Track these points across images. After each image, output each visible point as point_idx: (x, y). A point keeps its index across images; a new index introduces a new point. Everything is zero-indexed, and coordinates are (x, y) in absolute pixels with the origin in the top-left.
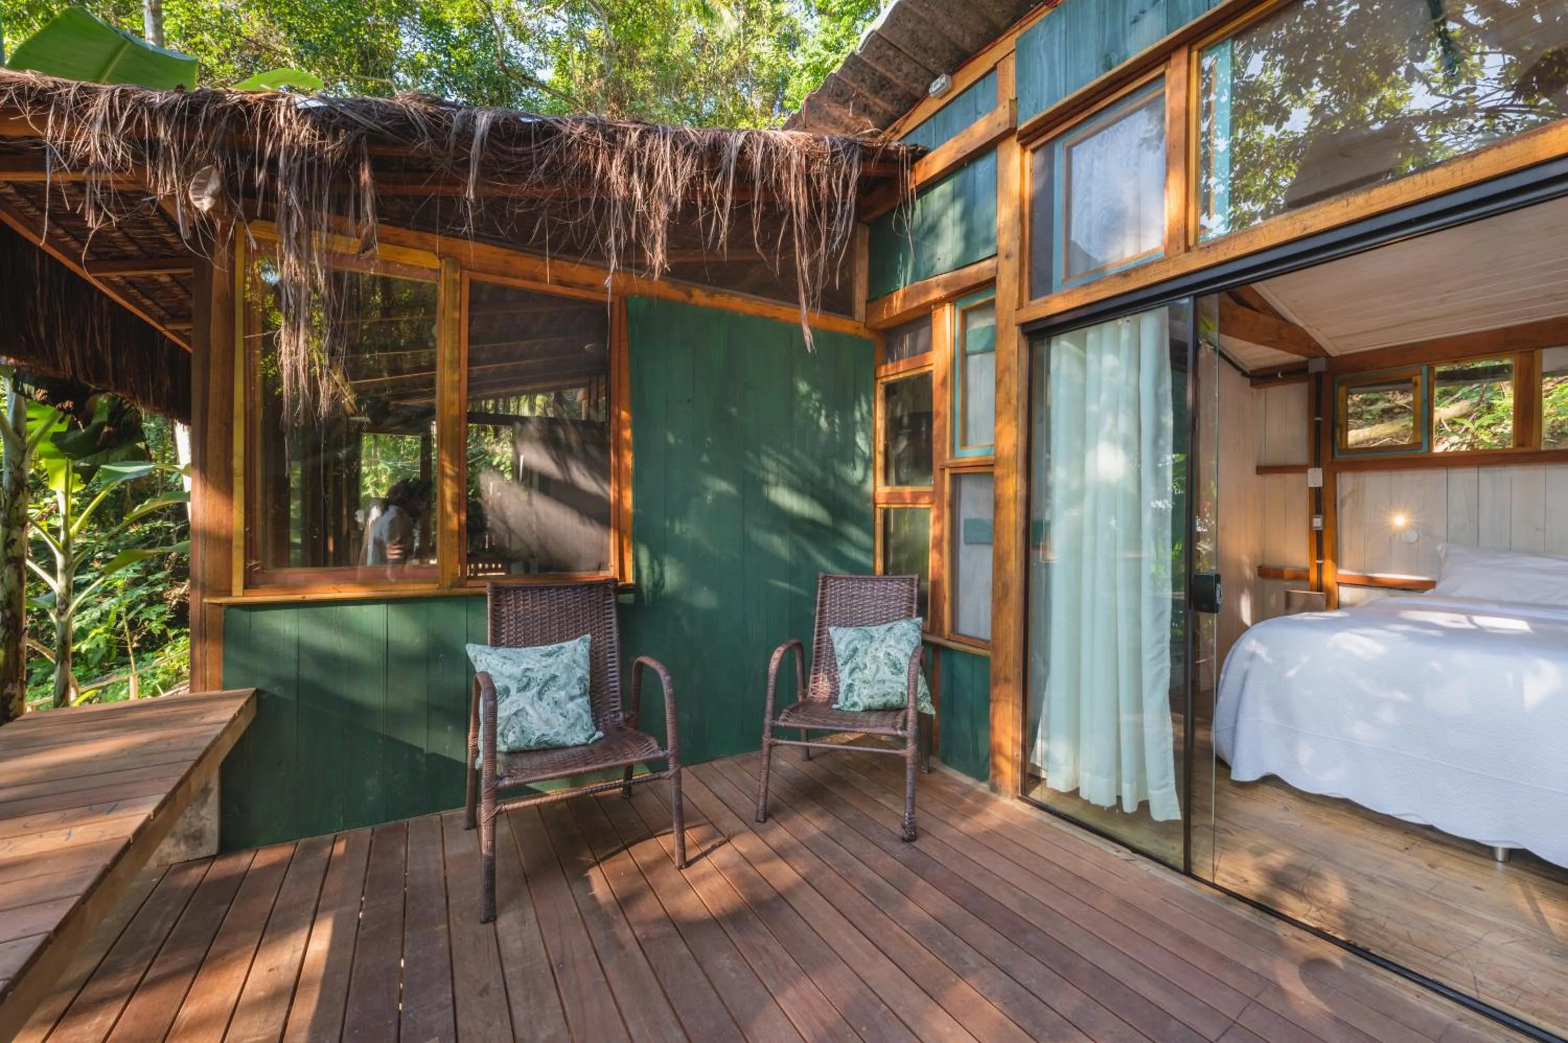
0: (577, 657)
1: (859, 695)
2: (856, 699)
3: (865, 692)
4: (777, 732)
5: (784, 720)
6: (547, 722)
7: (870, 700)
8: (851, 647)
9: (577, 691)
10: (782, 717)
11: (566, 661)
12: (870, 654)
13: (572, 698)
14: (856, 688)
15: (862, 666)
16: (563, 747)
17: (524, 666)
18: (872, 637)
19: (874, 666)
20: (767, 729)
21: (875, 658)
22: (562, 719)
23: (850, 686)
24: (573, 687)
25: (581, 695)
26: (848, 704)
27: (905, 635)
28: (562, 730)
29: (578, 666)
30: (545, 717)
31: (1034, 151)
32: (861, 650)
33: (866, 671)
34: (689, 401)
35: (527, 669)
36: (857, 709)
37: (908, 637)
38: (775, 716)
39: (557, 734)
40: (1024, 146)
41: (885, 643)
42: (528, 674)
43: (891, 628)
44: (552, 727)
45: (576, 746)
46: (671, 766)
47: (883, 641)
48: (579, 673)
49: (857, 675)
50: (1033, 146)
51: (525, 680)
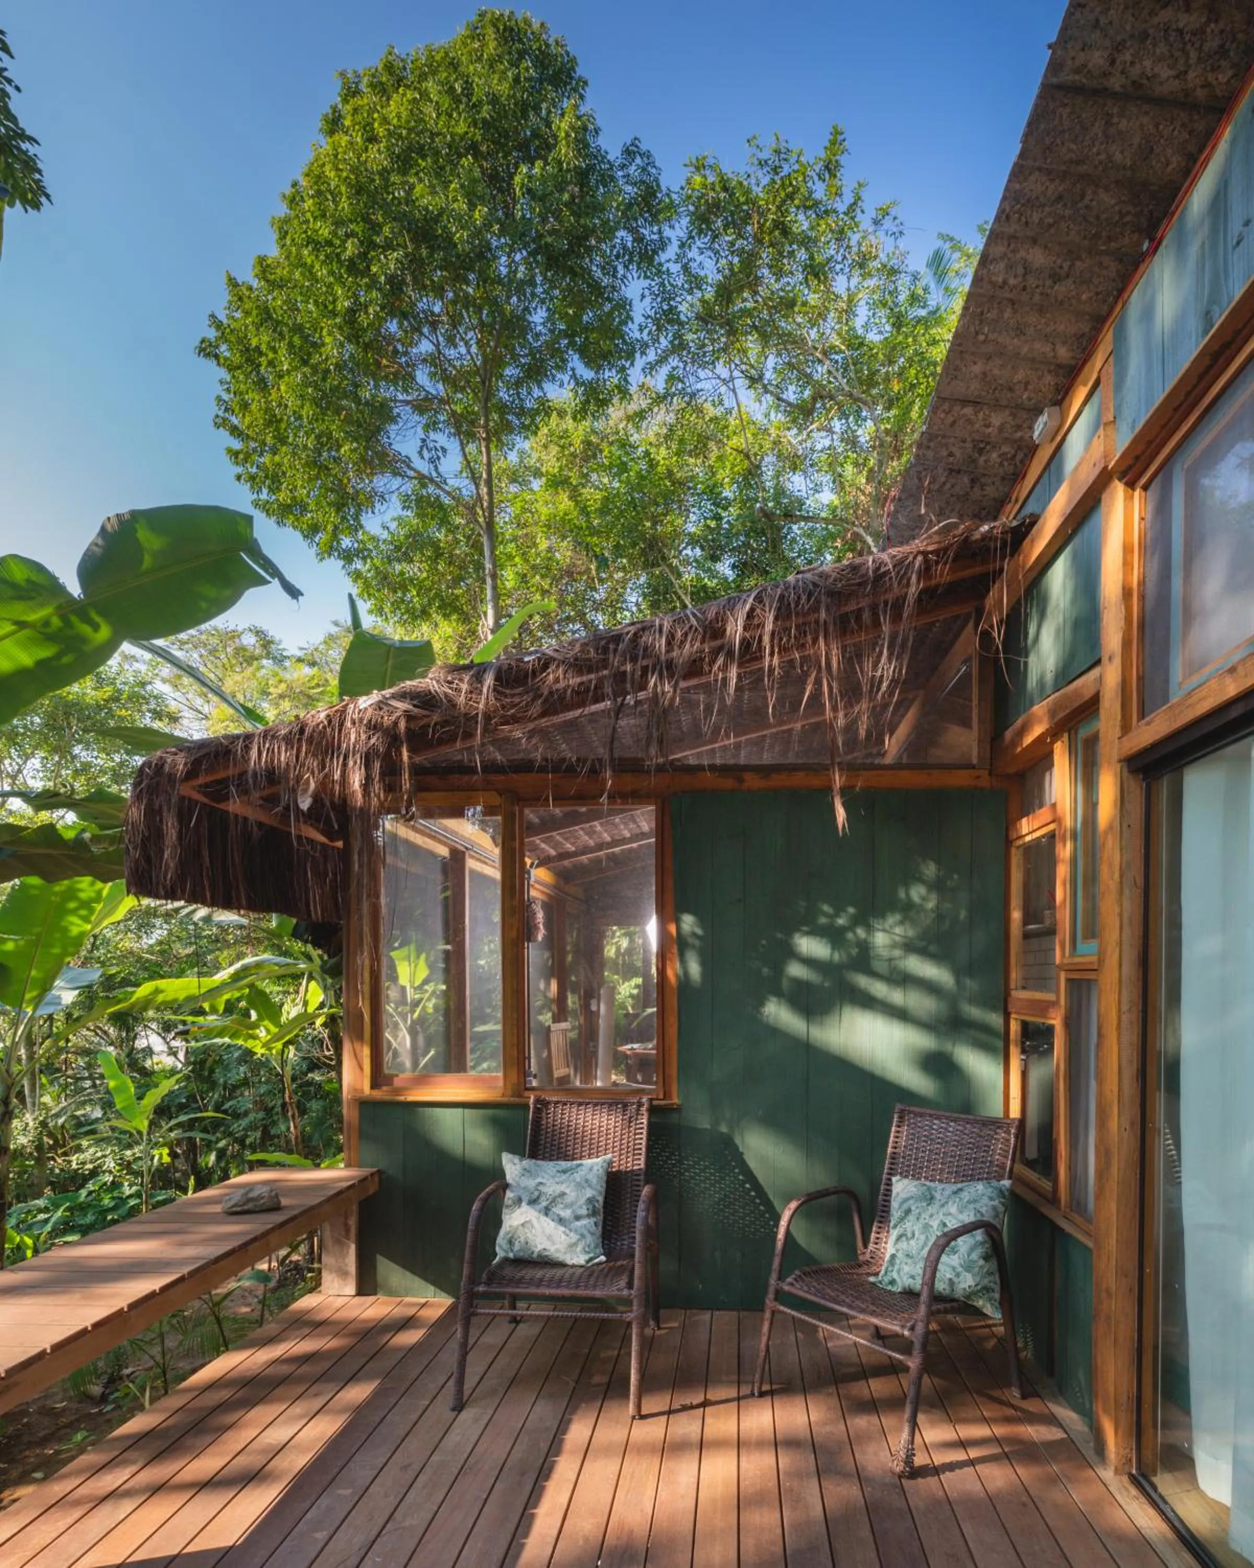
0: (590, 1177)
1: (899, 1272)
2: (895, 1275)
3: (906, 1269)
4: (780, 1296)
5: (792, 1284)
6: (549, 1238)
7: (910, 1281)
8: (905, 1206)
9: (584, 1212)
10: (789, 1280)
11: (578, 1180)
12: (922, 1220)
13: (578, 1218)
14: (898, 1261)
15: (909, 1235)
16: (562, 1265)
17: (539, 1180)
18: (932, 1198)
19: (923, 1237)
20: (771, 1290)
21: (927, 1227)
22: (564, 1237)
23: (893, 1257)
24: (581, 1207)
25: (588, 1216)
26: (886, 1279)
27: (975, 1201)
28: (562, 1247)
29: (590, 1186)
30: (547, 1231)
31: (1145, 488)
32: (915, 1212)
33: (912, 1242)
34: (740, 901)
35: (541, 1183)
36: (894, 1289)
37: (978, 1206)
38: (781, 1278)
39: (558, 1250)
40: (1131, 485)
41: (944, 1210)
42: (540, 1188)
43: (961, 1190)
44: (554, 1243)
45: (573, 1266)
46: (635, 1308)
47: (943, 1206)
48: (589, 1193)
49: (903, 1245)
50: (1143, 480)
51: (536, 1193)
